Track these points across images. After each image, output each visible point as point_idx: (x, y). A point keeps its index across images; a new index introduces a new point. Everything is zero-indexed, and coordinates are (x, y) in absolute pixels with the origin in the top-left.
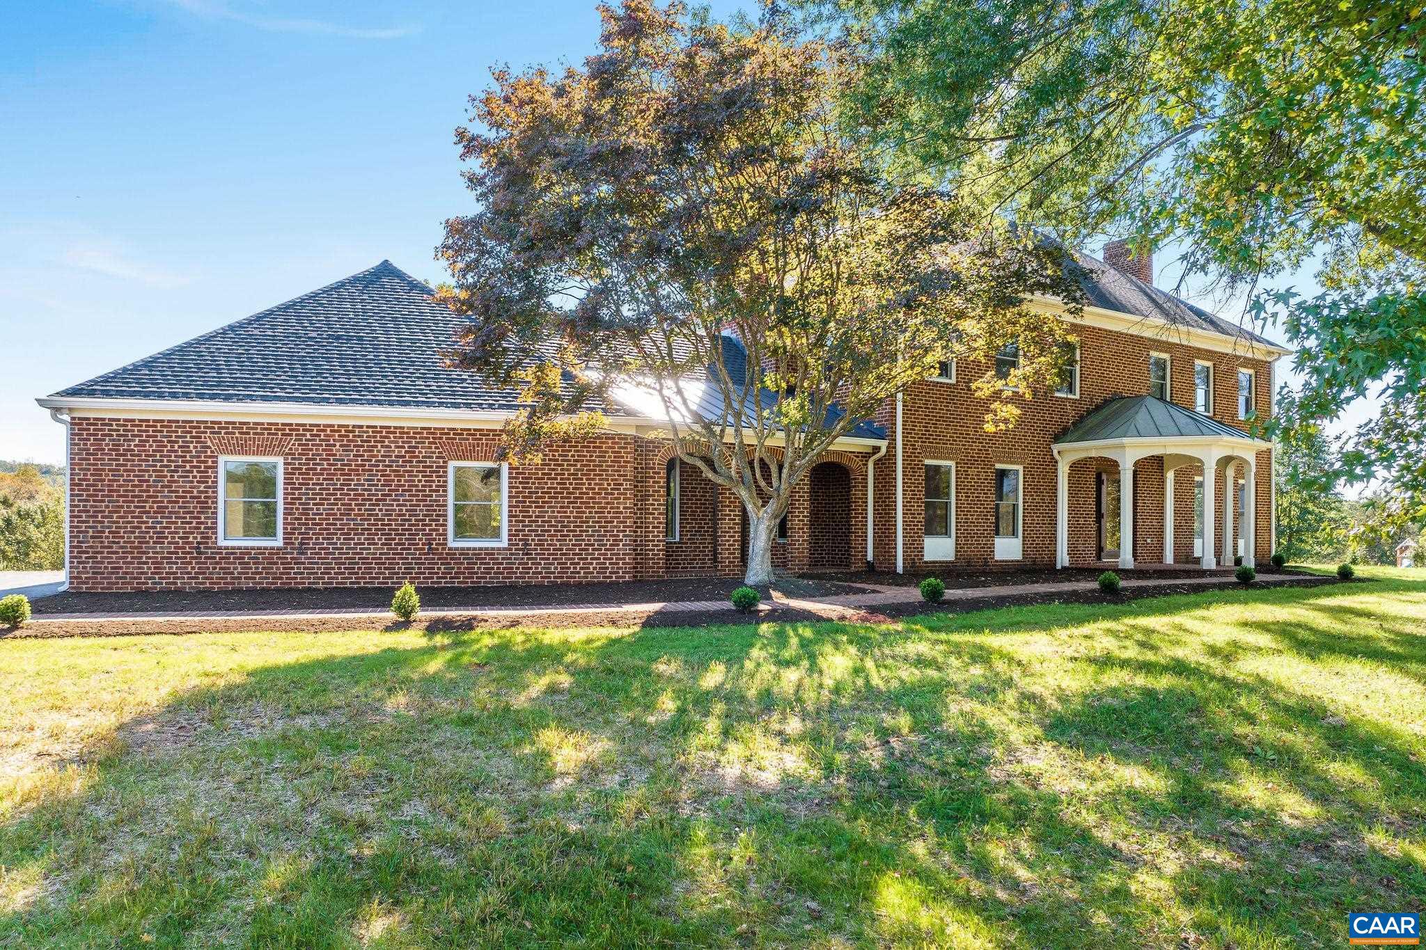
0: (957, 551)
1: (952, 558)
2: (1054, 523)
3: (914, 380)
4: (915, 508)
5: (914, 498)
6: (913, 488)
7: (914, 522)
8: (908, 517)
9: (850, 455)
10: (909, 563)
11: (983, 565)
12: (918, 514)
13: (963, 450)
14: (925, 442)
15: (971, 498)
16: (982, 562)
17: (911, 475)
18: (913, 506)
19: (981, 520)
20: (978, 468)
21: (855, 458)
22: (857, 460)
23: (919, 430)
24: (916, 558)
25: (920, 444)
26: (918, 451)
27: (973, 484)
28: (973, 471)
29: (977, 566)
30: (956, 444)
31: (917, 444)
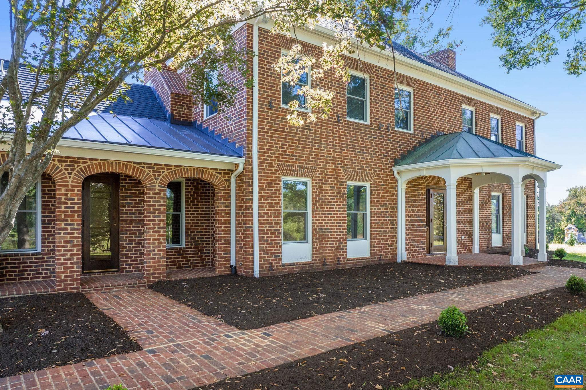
0: (313, 254)
1: (309, 259)
2: (395, 227)
3: (270, 107)
4: (273, 218)
5: (271, 210)
6: (270, 201)
7: (271, 230)
8: (266, 227)
9: (211, 171)
10: (266, 267)
11: (337, 264)
12: (275, 223)
13: (318, 169)
14: (282, 161)
15: (326, 209)
16: (336, 261)
17: (268, 190)
18: (271, 217)
19: (334, 227)
20: (332, 184)
21: (217, 174)
22: (220, 176)
23: (276, 150)
24: (274, 262)
25: (277, 162)
26: (275, 168)
27: (327, 197)
28: (327, 187)
29: (331, 265)
30: (311, 164)
31: (273, 162)
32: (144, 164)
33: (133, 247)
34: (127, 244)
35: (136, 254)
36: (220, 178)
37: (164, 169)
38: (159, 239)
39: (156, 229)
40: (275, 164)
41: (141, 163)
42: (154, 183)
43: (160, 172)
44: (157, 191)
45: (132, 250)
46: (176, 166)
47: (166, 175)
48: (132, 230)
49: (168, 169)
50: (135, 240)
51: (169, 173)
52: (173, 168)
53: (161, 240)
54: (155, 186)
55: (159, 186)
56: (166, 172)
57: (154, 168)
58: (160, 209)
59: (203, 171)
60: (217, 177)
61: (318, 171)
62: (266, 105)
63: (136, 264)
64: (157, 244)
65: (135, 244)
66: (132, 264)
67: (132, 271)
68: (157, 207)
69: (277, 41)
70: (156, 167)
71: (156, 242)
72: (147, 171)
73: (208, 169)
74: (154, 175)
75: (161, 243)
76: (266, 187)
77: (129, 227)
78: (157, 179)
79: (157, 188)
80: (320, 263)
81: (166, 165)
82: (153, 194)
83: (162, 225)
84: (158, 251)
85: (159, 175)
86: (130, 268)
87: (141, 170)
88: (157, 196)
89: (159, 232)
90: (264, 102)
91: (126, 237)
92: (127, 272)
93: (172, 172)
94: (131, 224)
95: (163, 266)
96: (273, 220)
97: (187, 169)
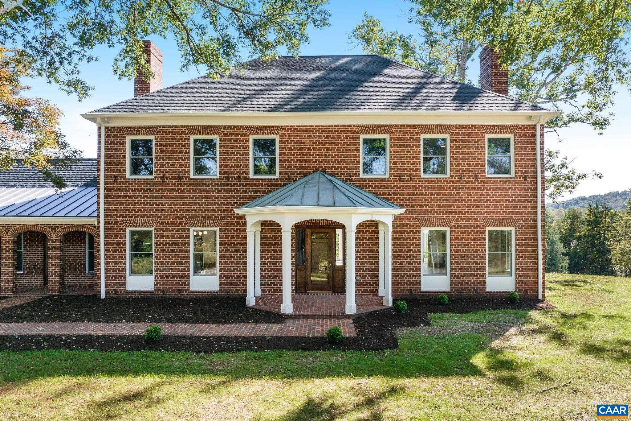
0: (155, 285)
1: (152, 289)
3: (116, 179)
4: (117, 258)
5: (116, 252)
6: (115, 246)
7: (116, 266)
8: (112, 264)
9: (89, 226)
10: (112, 292)
11: (178, 294)
12: (119, 262)
13: (159, 220)
14: (126, 217)
15: (166, 251)
16: (176, 292)
17: (113, 238)
18: (116, 257)
19: (175, 265)
20: (173, 231)
21: (93, 228)
22: (95, 229)
23: (120, 210)
24: (118, 289)
25: (121, 218)
26: (120, 223)
27: (168, 241)
28: (168, 233)
29: (172, 295)
30: (152, 217)
31: (118, 219)
32: (47, 225)
33: (72, 272)
34: (68, 270)
35: (73, 276)
36: (95, 230)
37: (58, 227)
38: (55, 269)
39: (54, 263)
40: (120, 220)
41: (44, 225)
42: (52, 236)
43: (55, 229)
44: (54, 241)
45: (71, 274)
46: (65, 225)
47: (59, 230)
48: (71, 262)
49: (61, 227)
50: (73, 268)
51: (61, 229)
52: (64, 226)
53: (57, 270)
54: (53, 238)
55: (55, 237)
56: (60, 229)
57: (52, 227)
58: (56, 251)
59: (83, 226)
60: (93, 229)
61: (159, 222)
62: (112, 179)
63: (73, 283)
64: (54, 273)
65: (73, 270)
66: (71, 283)
67: (71, 287)
68: (54, 250)
69: (122, 132)
70: (53, 226)
71: (54, 271)
72: (48, 228)
73: (87, 225)
74: (52, 231)
75: (56, 272)
76: (112, 236)
77: (69, 260)
78: (54, 233)
79: (54, 238)
80: (161, 292)
81: (59, 225)
82: (52, 242)
83: (57, 261)
84: (55, 276)
85: (55, 231)
86: (70, 285)
87: (45, 228)
88: (54, 244)
89: (56, 265)
90: (111, 177)
91: (68, 266)
92: (68, 287)
93: (63, 228)
94: (71, 258)
95: (58, 286)
96: (118, 259)
97: (73, 226)
